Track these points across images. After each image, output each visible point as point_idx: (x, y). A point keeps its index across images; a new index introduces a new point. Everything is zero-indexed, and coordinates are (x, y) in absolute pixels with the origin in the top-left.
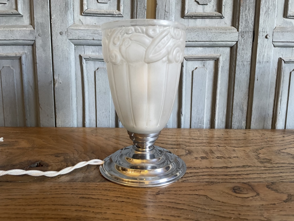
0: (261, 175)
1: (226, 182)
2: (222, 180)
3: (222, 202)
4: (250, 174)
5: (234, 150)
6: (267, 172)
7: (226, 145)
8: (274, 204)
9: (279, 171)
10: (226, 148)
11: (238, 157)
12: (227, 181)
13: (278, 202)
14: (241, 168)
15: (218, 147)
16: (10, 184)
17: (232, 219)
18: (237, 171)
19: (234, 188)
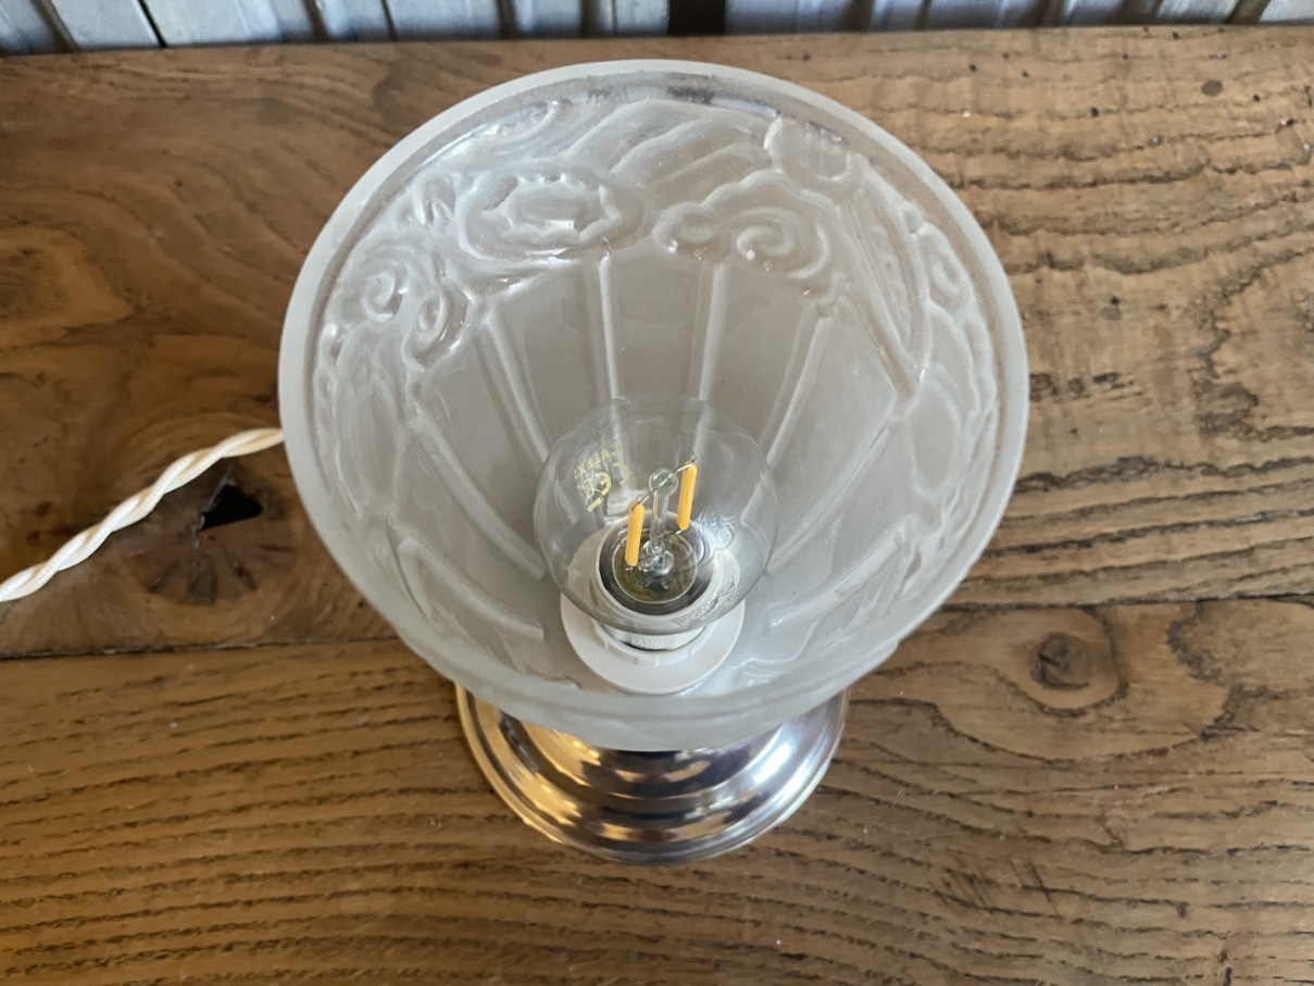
0: (1176, 538)
1: (1021, 607)
2: (1009, 589)
3: (986, 745)
4: (1133, 534)
5: (1115, 301)
6: (1204, 513)
7: (1085, 250)
8: (1162, 752)
9: (1256, 505)
10: (1080, 286)
11: (1115, 376)
12: (1028, 598)
13: (1180, 740)
14: (1105, 481)
15: (1045, 270)
16: (191, 667)
17: (1002, 838)
18: (1084, 513)
19: (1044, 646)
